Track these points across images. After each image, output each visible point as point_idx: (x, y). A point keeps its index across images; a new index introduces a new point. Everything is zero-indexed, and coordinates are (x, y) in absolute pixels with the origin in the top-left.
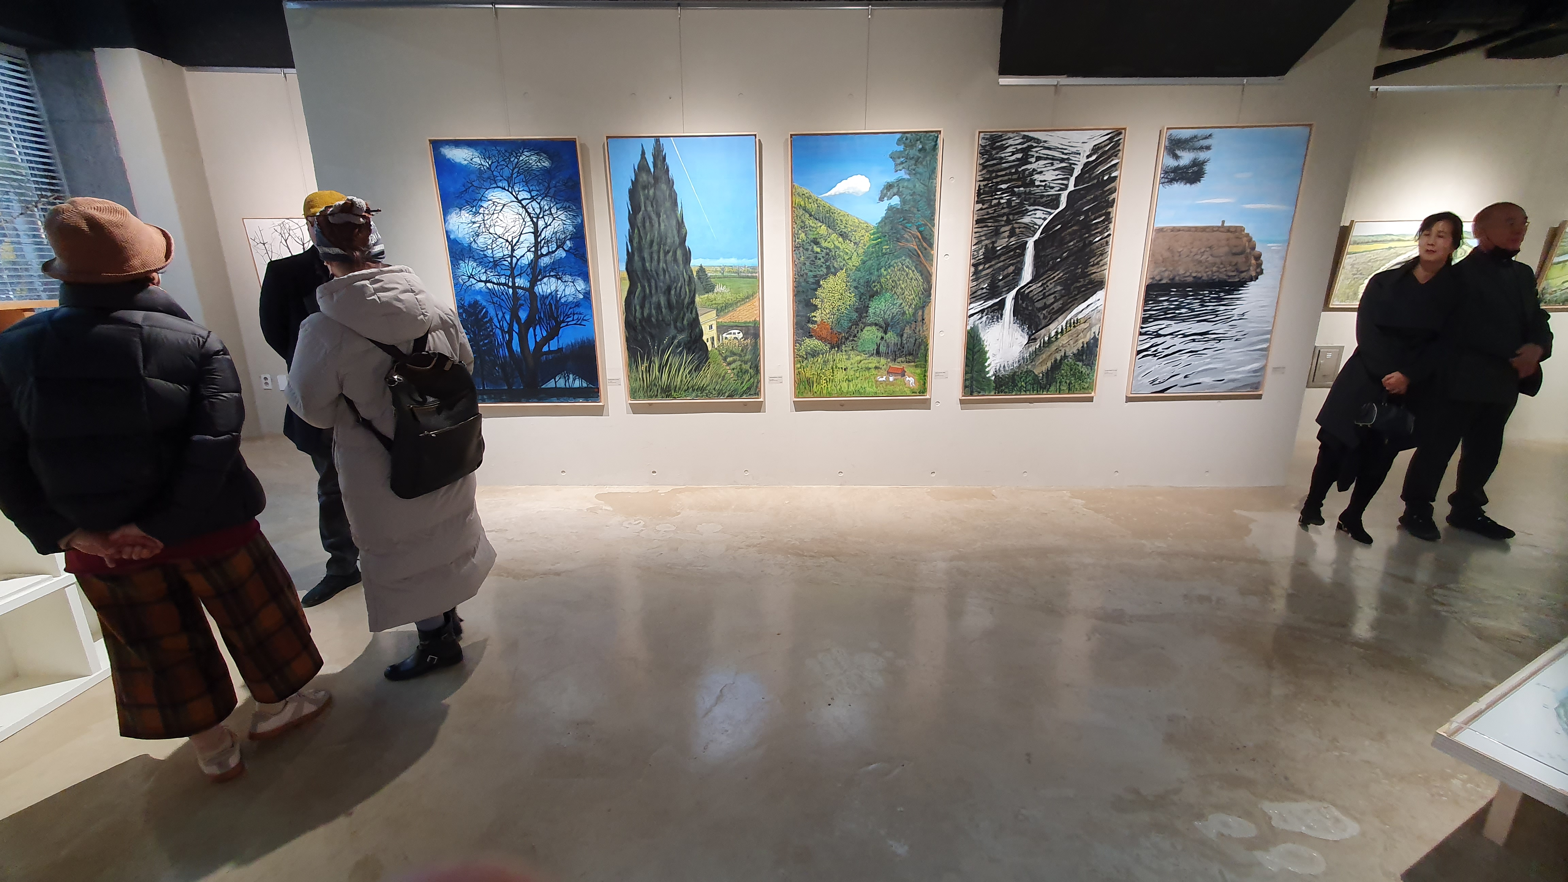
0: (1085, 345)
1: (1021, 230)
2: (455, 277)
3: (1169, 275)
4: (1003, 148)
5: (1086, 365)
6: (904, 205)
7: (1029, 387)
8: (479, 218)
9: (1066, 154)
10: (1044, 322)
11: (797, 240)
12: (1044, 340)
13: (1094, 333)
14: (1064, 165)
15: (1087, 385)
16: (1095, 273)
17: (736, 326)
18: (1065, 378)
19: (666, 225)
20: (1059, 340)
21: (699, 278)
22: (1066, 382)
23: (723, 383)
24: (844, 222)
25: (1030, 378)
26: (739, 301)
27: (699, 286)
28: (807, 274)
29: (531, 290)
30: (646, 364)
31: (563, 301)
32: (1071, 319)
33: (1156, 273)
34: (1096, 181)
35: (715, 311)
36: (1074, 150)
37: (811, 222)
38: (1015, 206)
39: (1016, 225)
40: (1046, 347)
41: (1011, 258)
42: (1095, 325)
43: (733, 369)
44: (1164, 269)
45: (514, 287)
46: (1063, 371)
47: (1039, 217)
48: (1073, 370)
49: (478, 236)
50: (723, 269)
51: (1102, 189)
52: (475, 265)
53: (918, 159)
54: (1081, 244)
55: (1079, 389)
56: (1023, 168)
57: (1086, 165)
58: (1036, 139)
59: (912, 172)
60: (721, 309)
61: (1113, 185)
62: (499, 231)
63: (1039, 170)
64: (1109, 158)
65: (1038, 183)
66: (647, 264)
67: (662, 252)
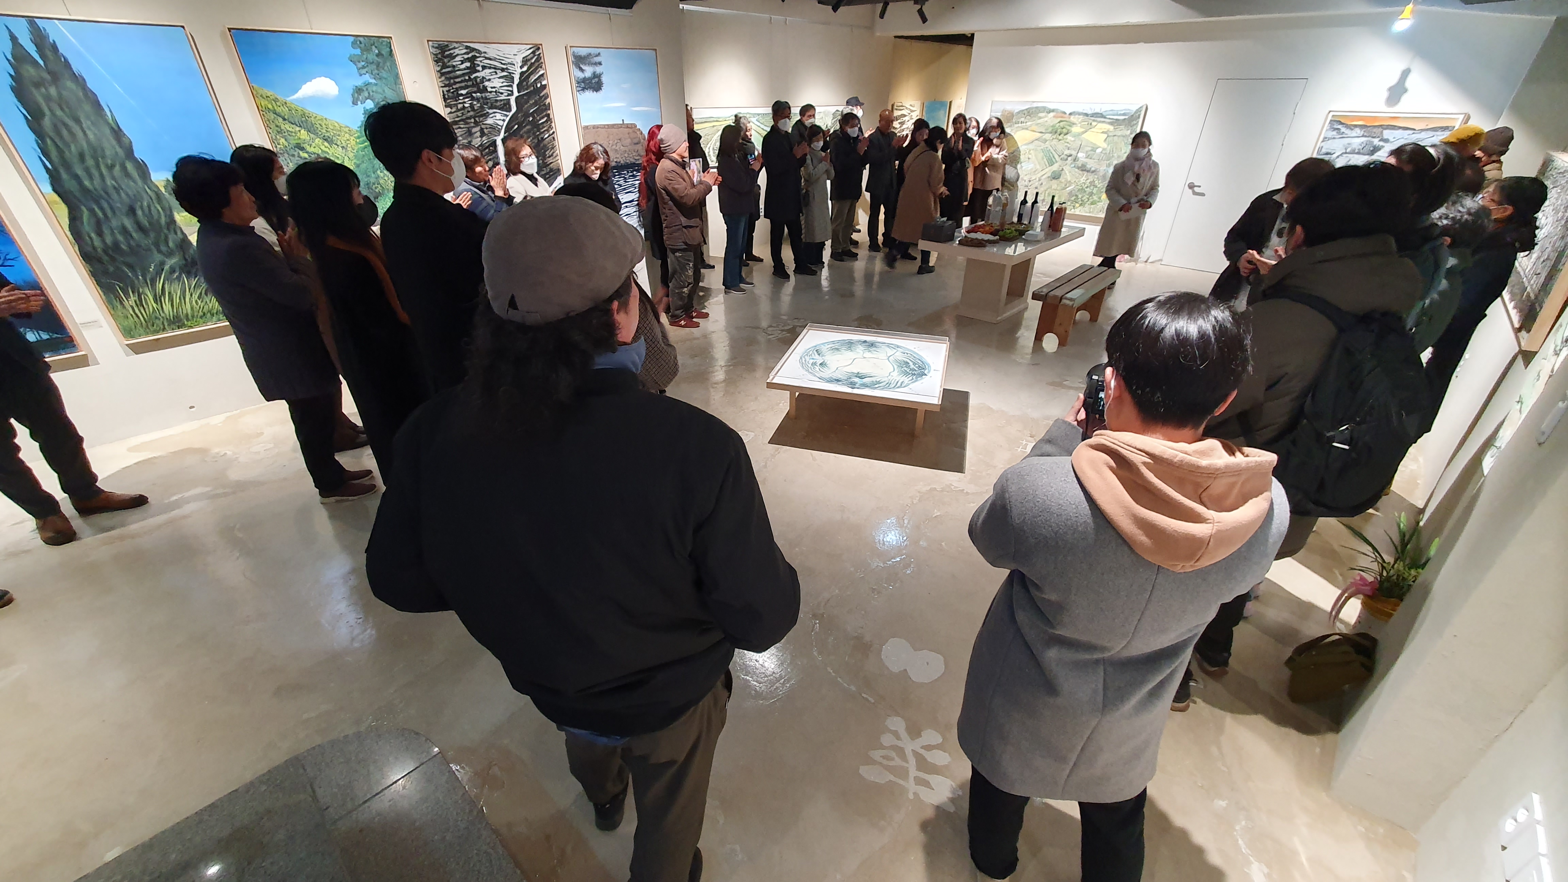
4: (452, 57)
9: (504, 64)
14: (505, 73)
19: (95, 134)
24: (324, 126)
30: (133, 300)
34: (532, 88)
36: (510, 62)
37: (287, 126)
38: (477, 110)
39: (483, 126)
47: (499, 119)
51: (538, 95)
53: (378, 63)
56: (473, 76)
57: (522, 74)
58: (477, 50)
59: (378, 77)
61: (545, 91)
63: (487, 78)
64: (536, 69)
65: (489, 89)
66: (86, 183)
67: (102, 166)
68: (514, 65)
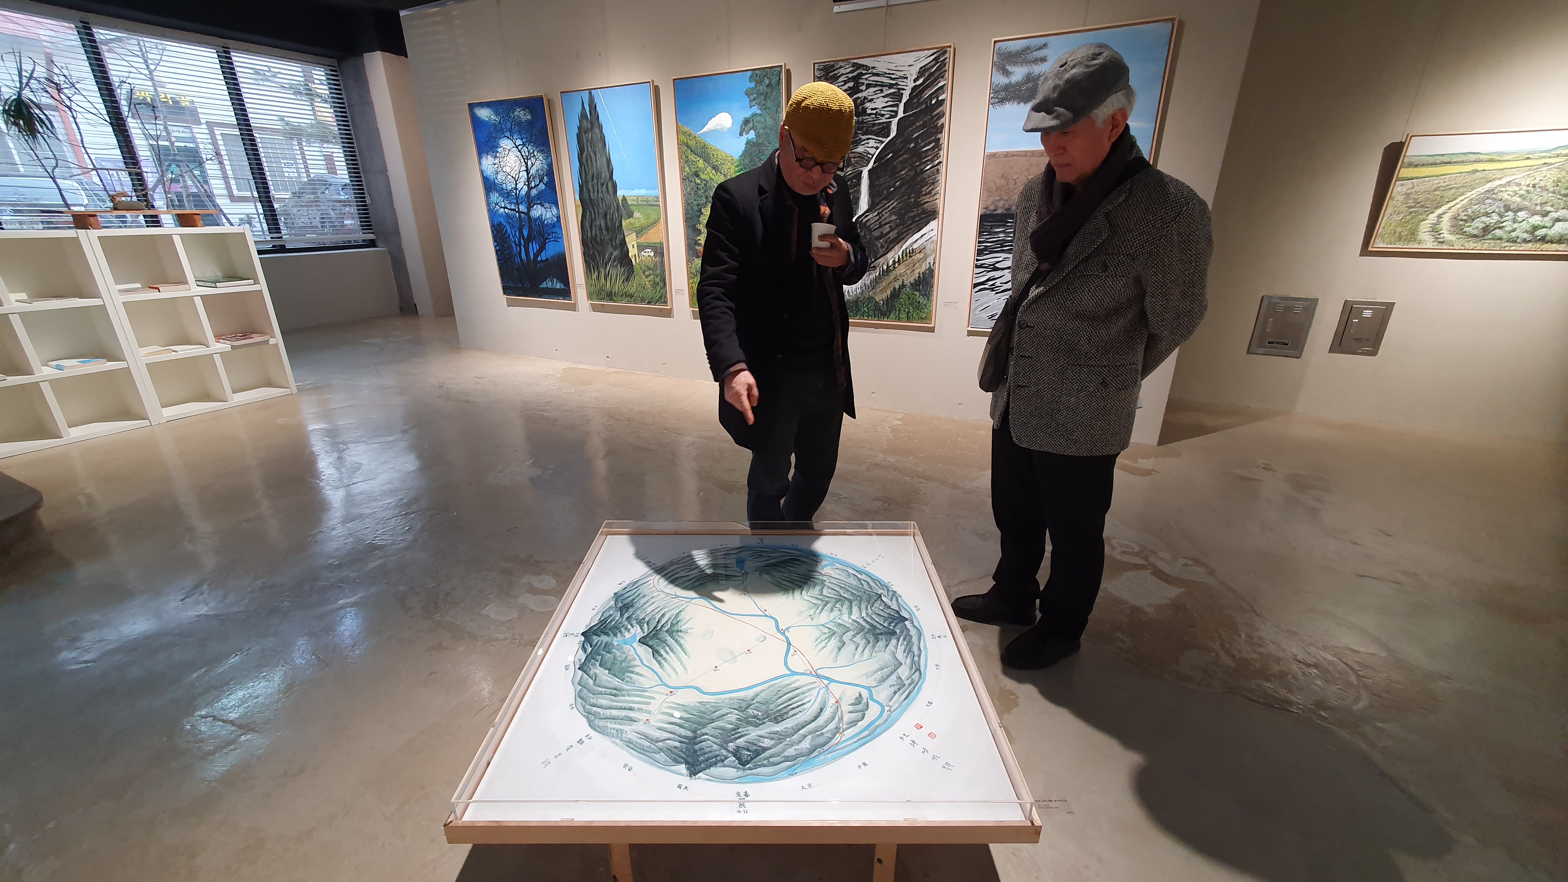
0: (922, 275)
1: (856, 159)
2: (488, 204)
3: (1004, 206)
5: (924, 296)
6: (759, 138)
7: (871, 313)
8: (497, 161)
9: (894, 79)
10: (881, 251)
11: (684, 173)
12: (882, 268)
14: (893, 90)
15: (924, 315)
16: (927, 202)
17: (649, 246)
18: (904, 307)
19: (601, 162)
20: (897, 269)
21: (623, 206)
22: (905, 311)
23: (644, 292)
24: (716, 156)
25: (871, 305)
26: (650, 226)
27: (624, 213)
28: (692, 202)
29: (528, 214)
30: (596, 274)
31: (546, 222)
32: (906, 249)
33: (989, 202)
34: (924, 106)
35: (635, 234)
36: (901, 74)
37: (692, 157)
40: (885, 276)
42: (931, 255)
43: (650, 281)
44: (999, 198)
45: (519, 212)
46: (902, 300)
47: (872, 146)
48: (911, 300)
49: (498, 174)
50: (638, 198)
51: (931, 114)
52: (498, 195)
53: (767, 94)
54: (912, 173)
55: (917, 318)
57: (914, 88)
58: (864, 66)
59: (762, 107)
60: (640, 232)
61: (941, 109)
62: (508, 170)
63: (870, 98)
64: (936, 80)
65: (869, 111)
66: (592, 195)
67: (599, 184)
68: (907, 78)
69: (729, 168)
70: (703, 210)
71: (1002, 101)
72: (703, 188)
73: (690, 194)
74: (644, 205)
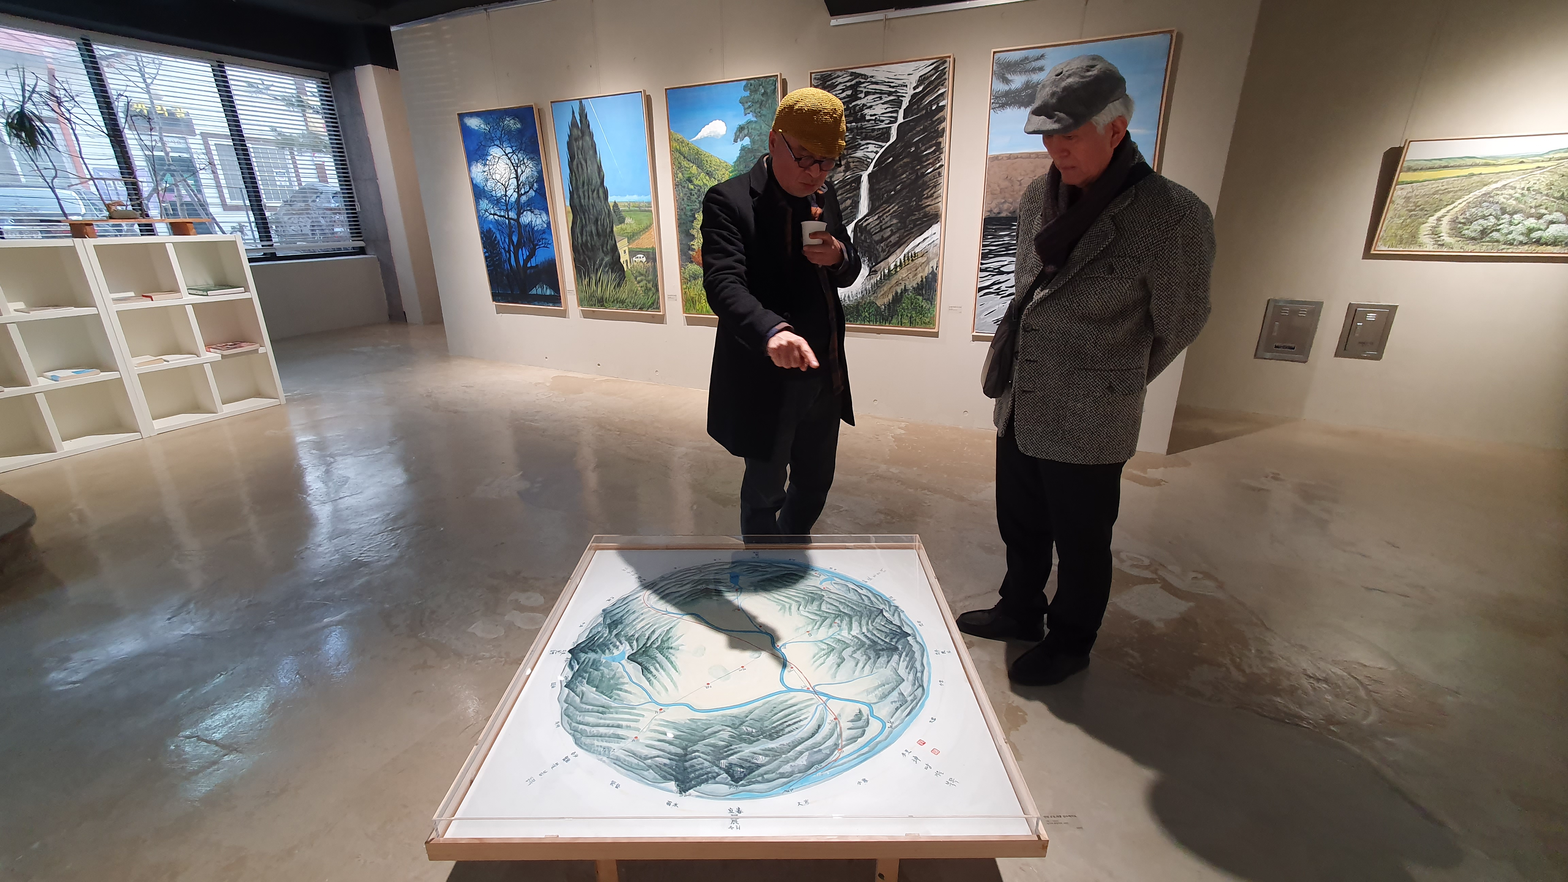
0: (924, 280)
1: (855, 164)
2: (478, 211)
3: (1007, 209)
5: (927, 300)
6: (754, 144)
7: (872, 318)
8: (487, 169)
9: (893, 87)
10: (882, 255)
11: (677, 179)
12: (884, 272)
13: (932, 267)
14: (892, 98)
15: (927, 320)
16: (929, 205)
17: (641, 252)
18: (906, 311)
19: (592, 169)
20: (898, 273)
21: (615, 212)
22: (907, 316)
23: (635, 298)
24: (709, 162)
25: (873, 309)
26: (642, 231)
27: (615, 218)
28: (685, 208)
29: (518, 220)
30: (587, 279)
31: (535, 229)
32: (908, 253)
33: (993, 206)
34: (924, 111)
35: (626, 239)
36: (900, 82)
37: (685, 163)
39: (850, 160)
40: (886, 280)
41: (847, 191)
42: (933, 259)
43: (641, 287)
44: (1003, 202)
45: (508, 218)
46: (904, 305)
47: (872, 151)
48: (914, 304)
49: (487, 181)
50: (629, 204)
51: (931, 120)
52: (488, 202)
53: (762, 102)
54: (914, 176)
55: (920, 324)
56: (853, 104)
57: (914, 96)
58: (863, 75)
59: (758, 115)
60: (631, 237)
61: (941, 114)
62: (498, 177)
63: (869, 105)
64: (935, 87)
65: (868, 118)
66: (582, 201)
67: (590, 190)
68: (906, 86)
69: (724, 174)
70: (696, 216)
71: (1003, 106)
72: (696, 193)
73: (683, 200)
74: (637, 211)
